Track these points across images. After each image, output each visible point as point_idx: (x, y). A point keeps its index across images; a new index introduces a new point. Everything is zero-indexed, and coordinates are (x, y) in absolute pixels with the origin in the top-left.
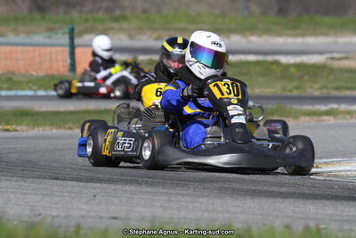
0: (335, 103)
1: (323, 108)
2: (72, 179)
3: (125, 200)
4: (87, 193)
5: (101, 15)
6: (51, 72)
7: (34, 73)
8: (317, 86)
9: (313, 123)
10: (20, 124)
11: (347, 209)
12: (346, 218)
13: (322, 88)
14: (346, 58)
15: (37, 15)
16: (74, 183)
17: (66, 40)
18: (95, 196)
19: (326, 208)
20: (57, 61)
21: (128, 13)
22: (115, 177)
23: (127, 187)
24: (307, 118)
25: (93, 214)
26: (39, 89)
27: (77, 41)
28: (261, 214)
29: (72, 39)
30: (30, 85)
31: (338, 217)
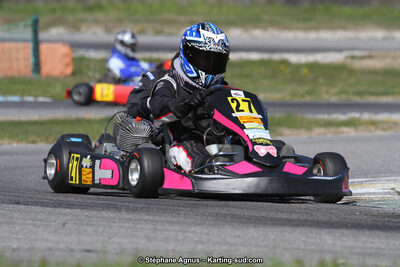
0: (356, 112)
1: (342, 117)
2: (36, 204)
3: (101, 229)
4: (54, 221)
5: (71, 3)
6: (10, 73)
8: (334, 91)
9: (330, 136)
11: (371, 240)
12: (369, 251)
13: (340, 93)
14: (370, 57)
16: (39, 209)
17: (28, 34)
18: (64, 224)
19: (345, 239)
20: (18, 60)
22: (89, 201)
23: (104, 213)
24: (322, 130)
25: (62, 246)
27: (42, 35)
28: (266, 246)
29: (36, 33)
31: (359, 250)
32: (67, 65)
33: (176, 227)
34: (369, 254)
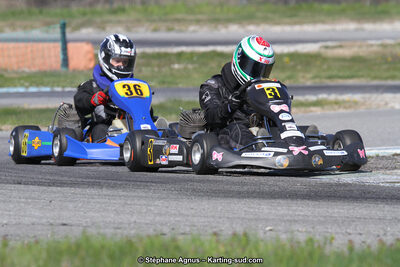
0: (325, 92)
3: (80, 205)
4: (44, 199)
5: (99, 7)
6: (45, 68)
7: (27, 70)
8: (309, 76)
10: (5, 123)
12: (296, 218)
13: (315, 77)
14: (341, 46)
15: (35, 10)
18: (51, 201)
19: (279, 208)
20: (50, 57)
21: (127, 6)
22: (80, 180)
23: (88, 191)
25: (44, 221)
26: (31, 85)
28: (213, 217)
29: (64, 34)
30: (22, 82)
31: (288, 218)
32: (91, 60)
33: (143, 202)
34: (296, 221)
